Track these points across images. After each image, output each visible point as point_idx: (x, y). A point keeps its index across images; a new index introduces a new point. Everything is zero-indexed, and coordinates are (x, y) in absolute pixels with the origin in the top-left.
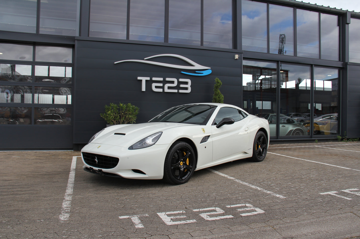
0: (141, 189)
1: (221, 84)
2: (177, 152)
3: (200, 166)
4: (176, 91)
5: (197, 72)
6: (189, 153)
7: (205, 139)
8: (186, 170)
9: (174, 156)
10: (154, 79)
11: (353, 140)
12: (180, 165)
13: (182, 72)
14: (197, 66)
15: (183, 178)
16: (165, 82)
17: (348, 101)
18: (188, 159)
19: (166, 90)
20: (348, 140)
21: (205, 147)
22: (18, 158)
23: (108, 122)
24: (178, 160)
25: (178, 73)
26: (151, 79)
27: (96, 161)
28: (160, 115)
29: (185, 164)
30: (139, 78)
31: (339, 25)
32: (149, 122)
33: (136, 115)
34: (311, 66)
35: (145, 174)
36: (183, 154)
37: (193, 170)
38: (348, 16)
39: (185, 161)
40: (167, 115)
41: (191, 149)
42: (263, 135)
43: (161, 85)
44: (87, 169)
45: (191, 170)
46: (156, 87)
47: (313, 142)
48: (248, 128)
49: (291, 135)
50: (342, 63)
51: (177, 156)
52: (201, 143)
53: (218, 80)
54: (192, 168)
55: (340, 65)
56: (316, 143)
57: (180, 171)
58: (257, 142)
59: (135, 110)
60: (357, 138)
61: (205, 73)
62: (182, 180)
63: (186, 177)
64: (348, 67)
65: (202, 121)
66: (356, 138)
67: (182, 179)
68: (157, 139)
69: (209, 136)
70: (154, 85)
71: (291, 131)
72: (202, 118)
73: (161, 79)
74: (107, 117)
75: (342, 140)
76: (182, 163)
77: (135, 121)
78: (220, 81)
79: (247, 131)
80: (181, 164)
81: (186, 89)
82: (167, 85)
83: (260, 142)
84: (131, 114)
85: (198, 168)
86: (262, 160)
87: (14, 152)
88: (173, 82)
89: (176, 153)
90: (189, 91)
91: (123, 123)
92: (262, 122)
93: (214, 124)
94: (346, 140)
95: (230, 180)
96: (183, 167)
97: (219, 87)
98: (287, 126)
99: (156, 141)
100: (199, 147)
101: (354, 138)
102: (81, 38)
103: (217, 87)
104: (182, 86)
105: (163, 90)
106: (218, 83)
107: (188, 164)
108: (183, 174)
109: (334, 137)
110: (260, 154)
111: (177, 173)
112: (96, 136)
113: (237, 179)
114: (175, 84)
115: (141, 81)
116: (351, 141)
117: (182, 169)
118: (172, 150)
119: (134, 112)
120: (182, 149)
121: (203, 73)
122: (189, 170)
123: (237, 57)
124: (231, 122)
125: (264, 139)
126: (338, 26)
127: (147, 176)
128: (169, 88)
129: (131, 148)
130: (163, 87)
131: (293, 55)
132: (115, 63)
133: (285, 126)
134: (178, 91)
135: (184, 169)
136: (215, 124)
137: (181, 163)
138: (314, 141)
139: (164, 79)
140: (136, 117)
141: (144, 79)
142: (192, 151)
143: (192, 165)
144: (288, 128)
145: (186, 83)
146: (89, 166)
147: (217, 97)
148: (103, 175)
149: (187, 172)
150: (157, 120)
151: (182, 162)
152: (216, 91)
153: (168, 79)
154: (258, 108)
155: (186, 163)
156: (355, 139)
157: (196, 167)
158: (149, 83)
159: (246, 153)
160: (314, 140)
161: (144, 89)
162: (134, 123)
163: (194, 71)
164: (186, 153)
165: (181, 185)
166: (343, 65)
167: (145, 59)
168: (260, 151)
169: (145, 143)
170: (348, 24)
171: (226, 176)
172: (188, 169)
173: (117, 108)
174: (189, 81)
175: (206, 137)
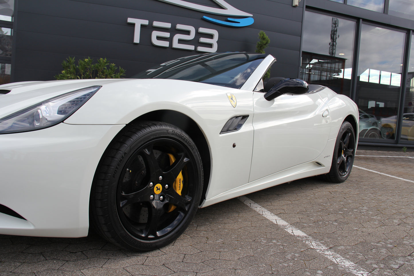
1: (269, 42)
2: (141, 153)
4: (192, 48)
5: (229, 19)
6: (185, 160)
8: (171, 209)
10: (156, 24)
12: (154, 194)
13: (205, 17)
14: (231, 10)
15: (161, 233)
16: (174, 31)
18: (180, 176)
19: (176, 45)
21: (234, 146)
24: (146, 180)
25: (198, 19)
26: (151, 23)
29: (168, 192)
30: (130, 20)
35: (23, 218)
36: (168, 159)
37: (195, 208)
39: (170, 180)
41: (191, 146)
42: (350, 130)
43: (167, 35)
45: (189, 208)
46: (159, 38)
47: (401, 151)
48: (327, 110)
52: (222, 132)
53: (263, 35)
54: (190, 203)
56: (404, 151)
57: (151, 211)
61: (243, 23)
62: (157, 237)
63: (169, 228)
67: (155, 234)
70: (155, 34)
71: (364, 131)
73: (168, 25)
76: (158, 189)
78: (267, 37)
81: (210, 46)
82: (177, 37)
83: (344, 143)
86: (344, 179)
88: (188, 33)
89: (140, 157)
90: (214, 50)
93: (263, 86)
96: (163, 200)
97: (265, 46)
100: (217, 143)
103: (261, 46)
104: (203, 40)
105: (171, 44)
106: (264, 39)
107: (179, 192)
108: (163, 219)
110: (343, 167)
111: (144, 216)
113: (313, 236)
114: (192, 37)
115: (133, 25)
121: (239, 23)
122: (180, 209)
123: (296, 2)
125: (351, 137)
127: (31, 228)
128: (181, 41)
130: (170, 40)
131: (381, 12)
134: (196, 48)
135: (166, 206)
137: (155, 189)
138: (400, 149)
139: (174, 26)
141: (138, 23)
142: (196, 154)
143: (192, 195)
145: (211, 36)
149: (174, 215)
151: (159, 185)
153: (179, 27)
155: (172, 187)
157: (204, 198)
158: (146, 30)
159: (319, 164)
160: (402, 147)
161: (137, 39)
163: (225, 17)
164: (177, 158)
171: (280, 222)
172: (178, 205)
174: (215, 33)
175: (237, 117)
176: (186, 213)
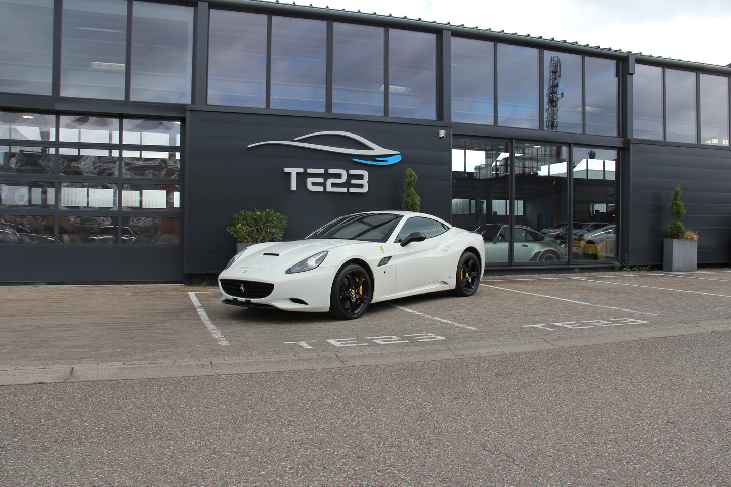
0: (302, 324)
1: (416, 179)
2: (347, 277)
3: (378, 297)
4: (344, 190)
5: (377, 159)
6: (363, 279)
7: (384, 261)
8: (359, 302)
9: (343, 282)
10: (310, 171)
11: (640, 268)
12: (351, 294)
13: (354, 160)
14: (379, 150)
15: (356, 311)
16: (327, 176)
17: (631, 204)
18: (361, 287)
19: (330, 188)
20: (632, 268)
21: (385, 272)
22: (107, 294)
23: (240, 240)
24: (348, 288)
25: (348, 162)
26: (305, 171)
27: (242, 290)
28: (320, 230)
29: (358, 293)
30: (287, 170)
31: (617, 75)
32: (307, 239)
33: (284, 229)
34: (569, 145)
35: (307, 304)
36: (355, 279)
37: (368, 302)
38: (632, 60)
39: (357, 288)
40: (332, 229)
41: (365, 273)
42: (472, 258)
43: (321, 180)
44: (227, 301)
45: (365, 301)
46: (314, 184)
48: (448, 246)
49: (537, 261)
50: (623, 139)
51: (347, 283)
52: (378, 266)
53: (411, 172)
54: (366, 299)
55: (619, 143)
56: (576, 273)
57: (351, 302)
58: (463, 268)
59: (281, 220)
60: (647, 266)
61: (391, 161)
62: (354, 314)
63: (359, 309)
64: (632, 146)
65: (381, 237)
66: (645, 266)
67: (353, 312)
68: (321, 261)
69: (389, 258)
70: (310, 180)
71: (538, 253)
72: (383, 233)
73: (322, 171)
74: (237, 231)
75: (621, 269)
77: (280, 237)
78: (414, 174)
79: (446, 251)
80: (353, 294)
81: (361, 186)
82: (330, 181)
83: (468, 267)
84: (275, 227)
85: (375, 300)
86: (470, 294)
87: (92, 287)
88: (339, 176)
89: (346, 279)
90: (365, 189)
91: (263, 241)
92: (474, 239)
93: (398, 240)
94: (628, 268)
95: (418, 315)
96: (355, 297)
97: (413, 183)
98: (530, 245)
99: (320, 262)
100: (377, 271)
101: (642, 266)
102: (196, 107)
103: (409, 184)
104: (354, 181)
105: (325, 188)
106: (411, 176)
107: (361, 294)
108: (356, 306)
109: (607, 264)
110: (469, 285)
111: (347, 305)
112: (236, 258)
113: (427, 314)
114: (343, 179)
115: (289, 174)
116: (637, 270)
117: (354, 301)
118: (341, 275)
119: (280, 223)
120: (354, 274)
121: (388, 161)
122: (362, 302)
123: (442, 133)
124: (421, 239)
125: (474, 264)
126: (616, 77)
127: (310, 307)
128: (334, 185)
129: (289, 271)
130: (324, 184)
131: (537, 129)
132: (249, 146)
133: (527, 246)
134: (348, 190)
135: (357, 300)
136: (400, 241)
138: (573, 271)
139: (326, 172)
140: (283, 231)
141: (294, 172)
143: (367, 295)
144: (532, 249)
145: (361, 177)
146: (231, 297)
147: (409, 200)
148: (253, 307)
149: (360, 305)
150: (316, 237)
151: (353, 291)
152: (408, 189)
153: (331, 171)
154: (496, 212)
155: (358, 291)
156: (644, 268)
157: (372, 298)
158: (302, 178)
159: (445, 283)
160: (573, 269)
161: (294, 187)
162: (279, 241)
163: (373, 158)
164: (359, 279)
165: (352, 320)
166: (623, 142)
167: (296, 139)
168: (468, 281)
169: (306, 265)
170: (632, 74)
171: (413, 311)
172: (361, 300)
173: (253, 218)
174: (365, 173)
175: (385, 258)
176: (365, 304)
